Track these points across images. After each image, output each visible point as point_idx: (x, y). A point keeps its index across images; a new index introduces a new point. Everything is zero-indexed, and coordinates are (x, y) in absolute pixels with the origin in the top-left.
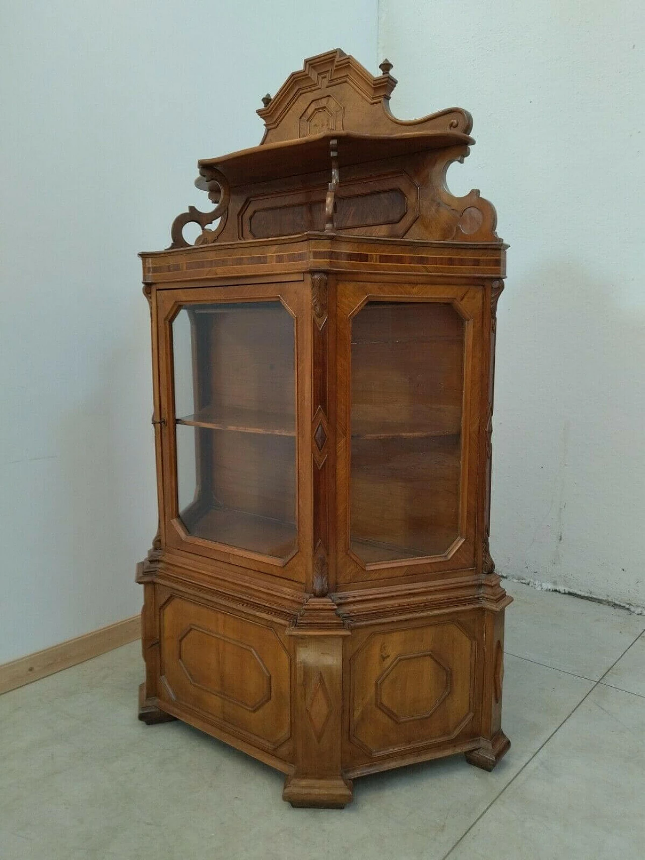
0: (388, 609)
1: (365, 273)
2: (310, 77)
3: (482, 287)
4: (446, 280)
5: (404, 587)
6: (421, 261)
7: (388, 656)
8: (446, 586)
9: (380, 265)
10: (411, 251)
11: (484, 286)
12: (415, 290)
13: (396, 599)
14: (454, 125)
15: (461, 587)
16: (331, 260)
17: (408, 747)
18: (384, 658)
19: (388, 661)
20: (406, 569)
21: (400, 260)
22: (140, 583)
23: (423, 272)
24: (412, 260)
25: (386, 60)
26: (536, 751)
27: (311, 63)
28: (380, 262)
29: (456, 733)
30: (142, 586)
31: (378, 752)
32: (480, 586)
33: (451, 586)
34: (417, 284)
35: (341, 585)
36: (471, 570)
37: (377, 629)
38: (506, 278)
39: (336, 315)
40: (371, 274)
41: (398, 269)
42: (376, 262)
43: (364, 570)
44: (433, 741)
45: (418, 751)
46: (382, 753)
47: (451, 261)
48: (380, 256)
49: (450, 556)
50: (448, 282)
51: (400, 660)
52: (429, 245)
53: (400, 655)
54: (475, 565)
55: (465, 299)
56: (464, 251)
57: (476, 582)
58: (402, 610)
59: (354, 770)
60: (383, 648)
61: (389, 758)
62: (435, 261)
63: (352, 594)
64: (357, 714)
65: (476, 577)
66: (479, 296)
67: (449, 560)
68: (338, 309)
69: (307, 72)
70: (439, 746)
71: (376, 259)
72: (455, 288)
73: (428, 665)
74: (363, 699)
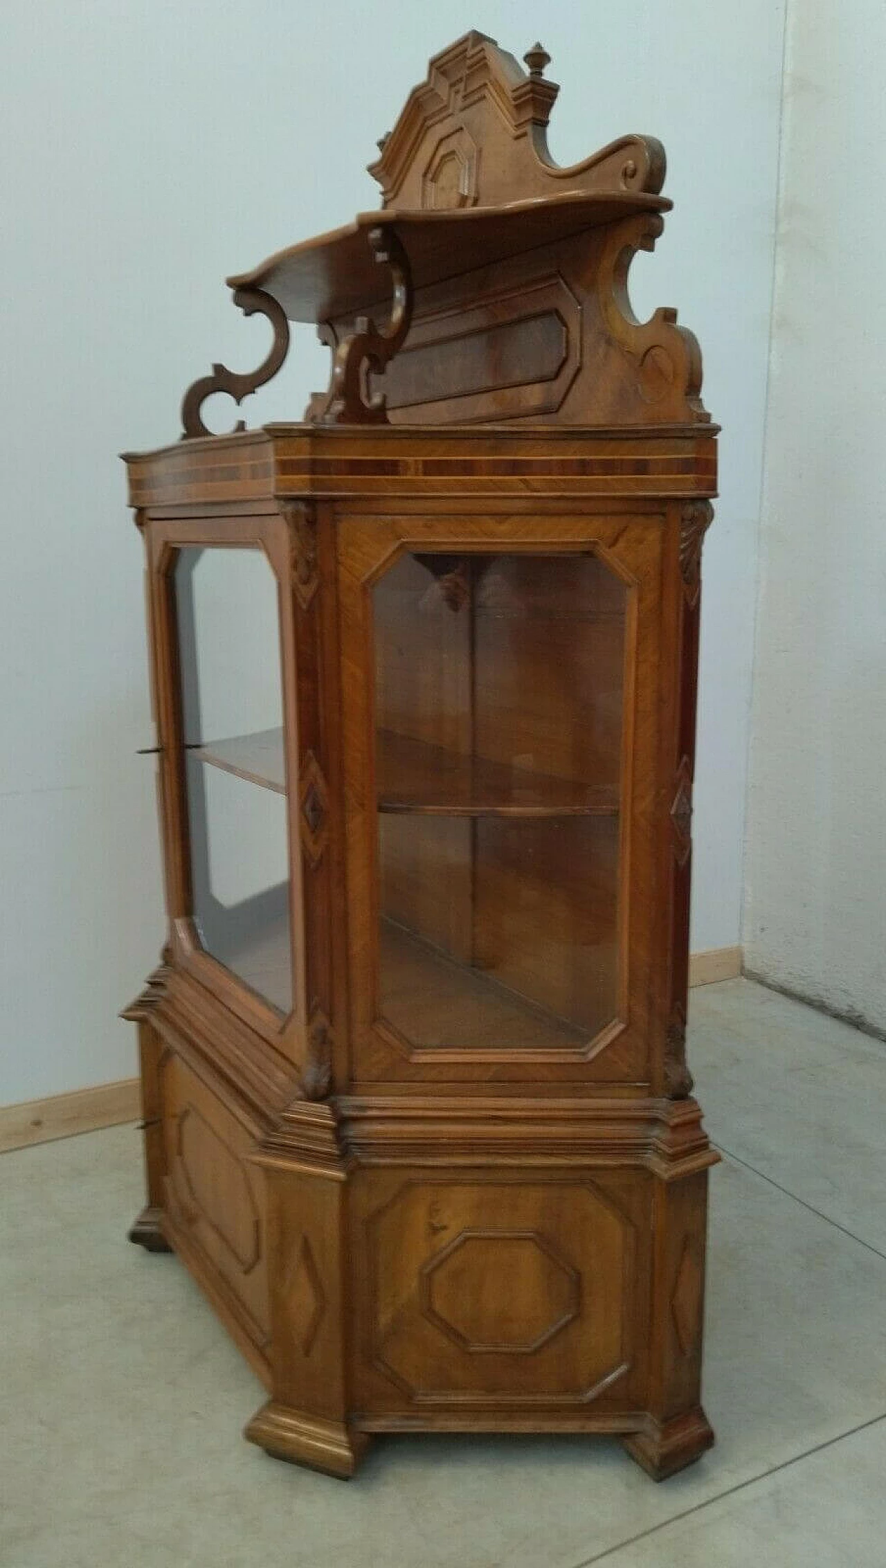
0: (445, 1141)
1: (394, 497)
2: (436, 94)
3: (661, 518)
4: (570, 506)
5: (490, 1102)
6: (515, 468)
7: (445, 1228)
8: (578, 1113)
9: (426, 481)
10: (494, 450)
11: (663, 514)
12: (504, 527)
13: (464, 1123)
14: (629, 172)
15: (609, 1119)
16: (313, 477)
17: (491, 1399)
18: (435, 1230)
19: (446, 1237)
20: (494, 1068)
21: (468, 468)
22: (129, 1019)
23: (518, 490)
24: (496, 468)
25: (538, 46)
26: (778, 1464)
27: (439, 66)
28: (425, 474)
29: (591, 1394)
30: (134, 1024)
31: (426, 1395)
32: (653, 1121)
33: (586, 1113)
34: (509, 514)
35: (359, 1083)
36: (638, 1087)
37: (421, 1174)
38: (716, 496)
39: (337, 580)
40: (407, 498)
41: (465, 486)
42: (416, 474)
43: (407, 1061)
44: (540, 1399)
45: (511, 1411)
46: (437, 1399)
47: (584, 467)
48: (425, 462)
49: (592, 1055)
50: (578, 510)
51: (468, 1239)
52: (531, 436)
53: (470, 1229)
54: (648, 1078)
55: (621, 544)
56: (613, 444)
57: (646, 1114)
58: (471, 1146)
59: (378, 1416)
60: (433, 1210)
61: (448, 1411)
62: (546, 468)
63: (378, 1102)
64: (384, 1319)
65: (646, 1102)
66: (653, 536)
67: (590, 1063)
68: (342, 569)
69: (431, 86)
70: (553, 1411)
71: (417, 469)
72: (597, 522)
73: (528, 1258)
74: (394, 1296)
